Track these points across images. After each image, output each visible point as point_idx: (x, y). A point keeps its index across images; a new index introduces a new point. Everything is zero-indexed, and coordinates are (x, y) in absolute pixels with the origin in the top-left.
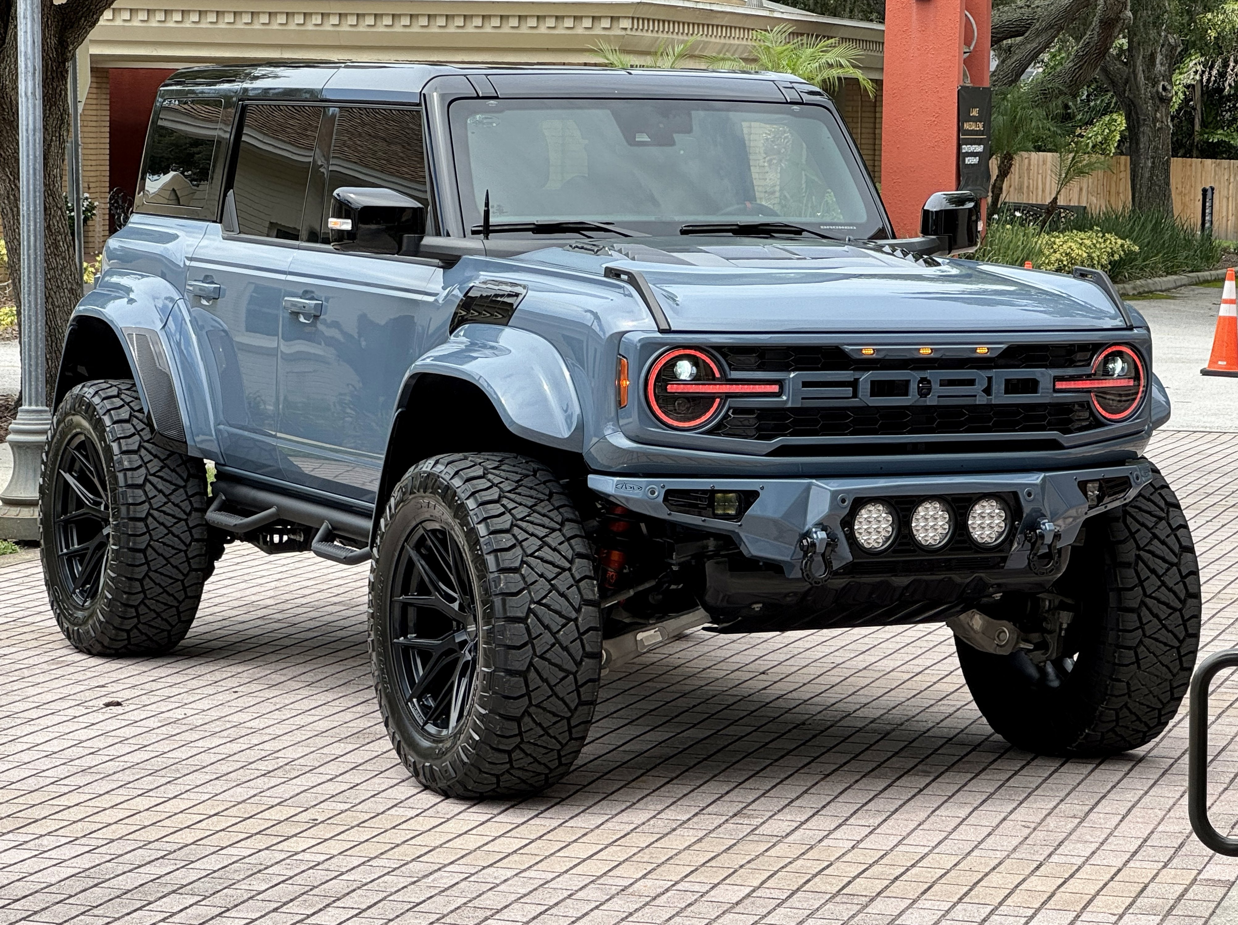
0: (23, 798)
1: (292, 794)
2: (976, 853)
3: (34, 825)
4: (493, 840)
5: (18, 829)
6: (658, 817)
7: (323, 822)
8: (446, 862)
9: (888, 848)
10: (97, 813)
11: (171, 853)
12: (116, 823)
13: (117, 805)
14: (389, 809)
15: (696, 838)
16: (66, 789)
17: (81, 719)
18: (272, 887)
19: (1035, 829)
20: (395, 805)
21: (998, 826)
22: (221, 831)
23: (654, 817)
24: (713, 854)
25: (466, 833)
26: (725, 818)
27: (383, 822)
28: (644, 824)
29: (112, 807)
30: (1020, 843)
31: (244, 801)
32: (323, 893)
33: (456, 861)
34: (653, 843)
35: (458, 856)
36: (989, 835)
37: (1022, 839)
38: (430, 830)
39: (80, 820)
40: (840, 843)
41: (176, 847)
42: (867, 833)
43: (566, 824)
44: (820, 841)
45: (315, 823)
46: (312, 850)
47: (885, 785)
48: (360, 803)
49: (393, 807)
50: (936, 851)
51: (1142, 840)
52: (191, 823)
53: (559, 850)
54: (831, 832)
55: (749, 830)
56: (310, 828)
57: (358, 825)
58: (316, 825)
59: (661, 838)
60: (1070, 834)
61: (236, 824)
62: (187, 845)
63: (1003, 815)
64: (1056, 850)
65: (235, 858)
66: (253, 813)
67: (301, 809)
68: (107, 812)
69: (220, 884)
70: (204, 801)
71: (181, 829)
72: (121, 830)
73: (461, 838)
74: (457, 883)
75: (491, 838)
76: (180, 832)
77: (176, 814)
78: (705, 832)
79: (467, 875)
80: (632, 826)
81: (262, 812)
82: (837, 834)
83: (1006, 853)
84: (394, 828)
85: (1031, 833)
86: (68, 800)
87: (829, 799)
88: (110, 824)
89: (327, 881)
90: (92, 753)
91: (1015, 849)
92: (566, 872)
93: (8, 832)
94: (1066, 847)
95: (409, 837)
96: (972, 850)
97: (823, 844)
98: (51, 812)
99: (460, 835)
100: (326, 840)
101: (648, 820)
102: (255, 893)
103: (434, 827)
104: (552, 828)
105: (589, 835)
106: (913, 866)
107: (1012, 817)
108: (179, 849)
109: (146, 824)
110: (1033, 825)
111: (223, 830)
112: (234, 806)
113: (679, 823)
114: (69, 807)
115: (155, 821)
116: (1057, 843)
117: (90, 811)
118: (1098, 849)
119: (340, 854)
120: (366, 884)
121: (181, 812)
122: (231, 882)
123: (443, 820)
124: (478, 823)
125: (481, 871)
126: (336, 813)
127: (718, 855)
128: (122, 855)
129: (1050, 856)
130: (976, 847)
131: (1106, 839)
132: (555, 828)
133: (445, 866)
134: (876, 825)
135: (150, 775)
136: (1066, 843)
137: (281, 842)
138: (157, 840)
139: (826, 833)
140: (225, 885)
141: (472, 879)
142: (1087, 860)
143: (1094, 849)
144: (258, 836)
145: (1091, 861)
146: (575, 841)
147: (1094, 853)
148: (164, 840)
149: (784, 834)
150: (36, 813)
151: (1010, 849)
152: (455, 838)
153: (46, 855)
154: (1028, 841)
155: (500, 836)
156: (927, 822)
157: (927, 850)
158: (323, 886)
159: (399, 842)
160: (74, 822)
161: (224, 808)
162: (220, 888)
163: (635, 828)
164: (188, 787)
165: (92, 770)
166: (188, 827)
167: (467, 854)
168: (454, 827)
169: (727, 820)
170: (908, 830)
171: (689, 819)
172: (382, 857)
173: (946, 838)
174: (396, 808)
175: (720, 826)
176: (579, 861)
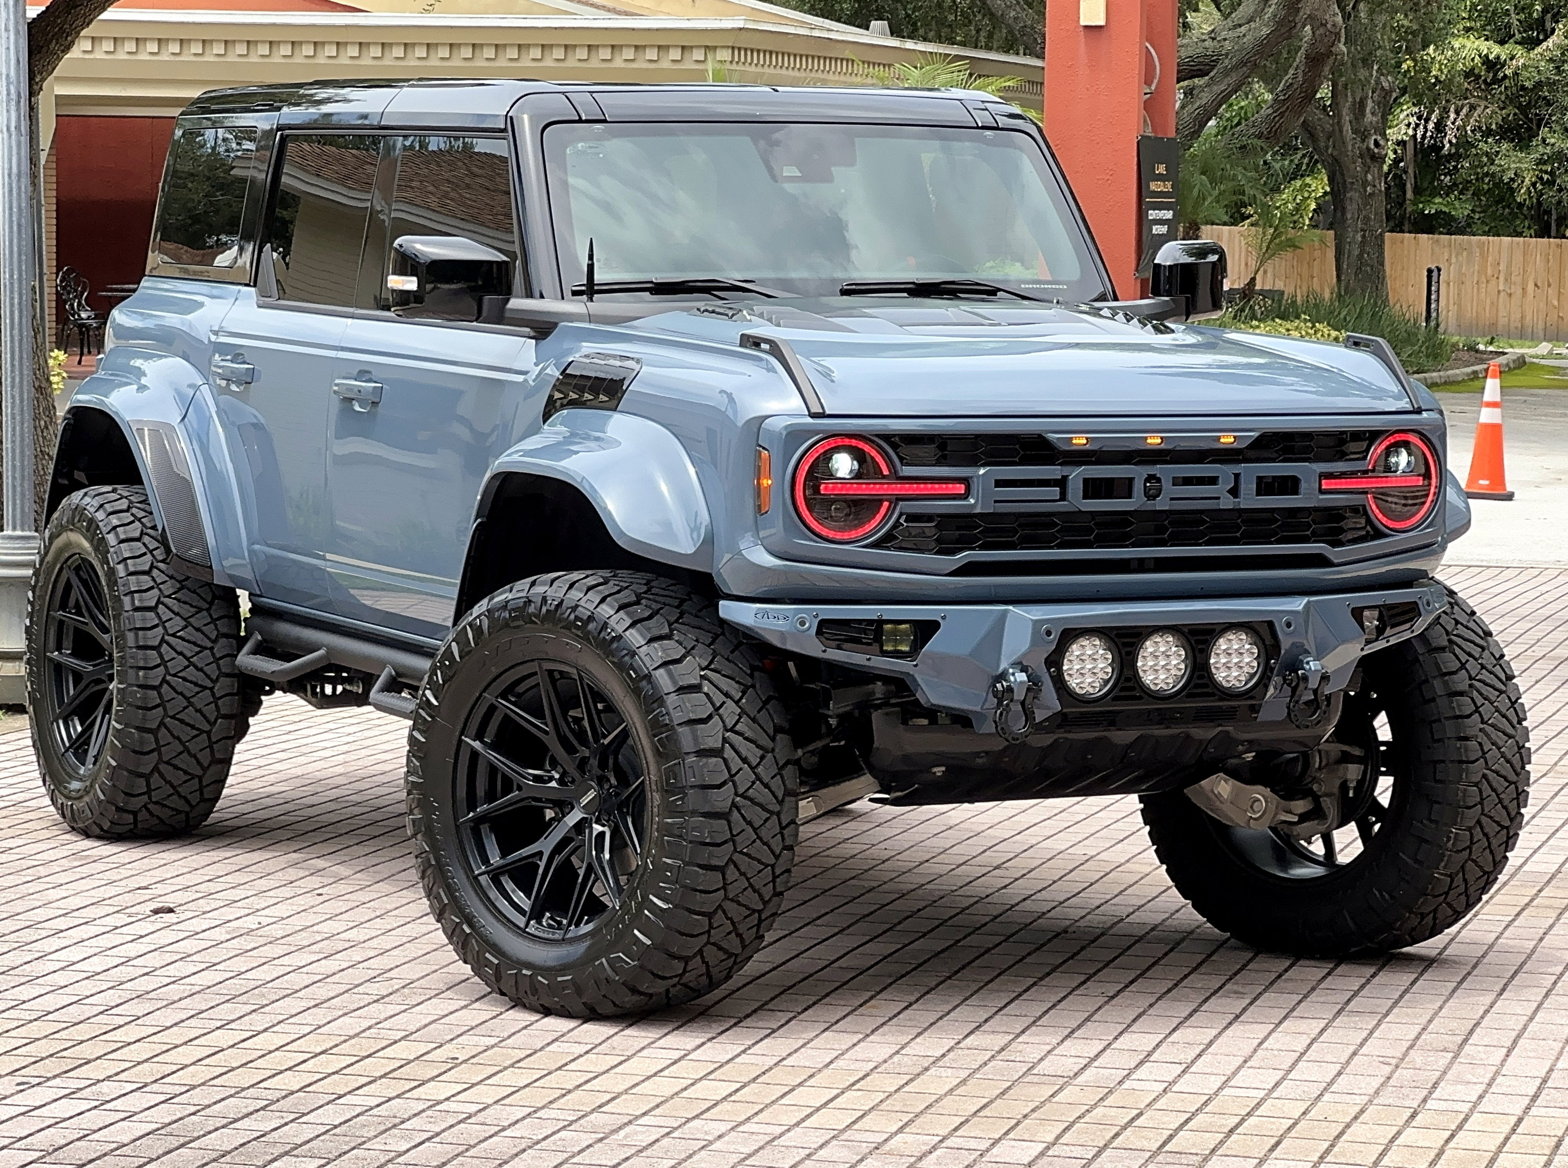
0: (66, 1032)
1: (418, 1026)
2: (1327, 1097)
3: (86, 1066)
4: (692, 1084)
5: (66, 1072)
6: (903, 1052)
7: (465, 1061)
8: (638, 1113)
9: (1212, 1092)
10: (167, 1051)
11: (273, 1103)
12: (193, 1064)
13: (191, 1041)
14: (548, 1044)
15: (958, 1080)
17: (124, 930)
18: (415, 1146)
19: (1397, 1067)
20: (556, 1040)
21: (1348, 1062)
22: (334, 1073)
23: (897, 1052)
24: (985, 1101)
25: (655, 1074)
26: (990, 1054)
27: (543, 1061)
28: (885, 1061)
29: (186, 1043)
30: (1382, 1085)
31: (357, 1035)
32: (483, 1155)
34: (903, 1086)
35: (652, 1105)
36: (1339, 1074)
37: (1383, 1079)
38: (607, 1071)
39: (146, 1061)
40: (1147, 1086)
41: (279, 1094)
42: (1179, 1072)
43: (785, 1063)
44: (1120, 1083)
45: (455, 1063)
46: (459, 1098)
48: (509, 1037)
49: (553, 1041)
50: (1275, 1095)
51: (1540, 1080)
52: (292, 1064)
54: (1131, 1071)
55: (1025, 1070)
56: (450, 1070)
57: (512, 1066)
58: (456, 1066)
59: (911, 1080)
60: (1445, 1073)
61: (352, 1064)
62: (292, 1093)
63: (1352, 1049)
64: (1430, 1093)
65: (359, 1110)
66: (372, 1051)
67: (434, 1045)
68: (180, 1049)
69: (346, 1143)
70: (304, 1036)
71: (281, 1072)
72: (200, 1073)
73: (651, 1081)
74: (657, 1140)
75: (690, 1082)
76: (281, 1076)
77: (270, 1052)
78: (968, 1072)
79: (668, 1130)
80: (871, 1065)
81: (383, 1049)
82: (1140, 1073)
83: (1367, 1098)
84: (560, 1068)
85: (1393, 1072)
86: (126, 1034)
87: (1121, 1028)
88: (186, 1066)
89: (486, 1139)
90: (147, 974)
91: (1377, 1092)
92: (798, 1124)
93: (55, 1077)
94: (1443, 1089)
95: (582, 1080)
96: (1321, 1095)
97: (1125, 1086)
98: (106, 1051)
99: (649, 1078)
100: (473, 1085)
101: (891, 1057)
102: (393, 1154)
103: (612, 1068)
104: (767, 1067)
105: (818, 1077)
106: (1249, 1114)
107: (1364, 1050)
108: (284, 1097)
109: (234, 1065)
110: (1394, 1062)
111: (338, 1072)
112: (345, 1041)
113: (931, 1060)
114: (129, 1044)
115: (244, 1061)
116: (1430, 1085)
117: (159, 1049)
118: (1485, 1092)
119: (496, 1102)
120: (538, 1143)
121: (277, 1049)
122: (360, 1141)
123: (623, 1058)
124: (670, 1062)
125: (685, 1123)
126: (480, 1049)
127: (991, 1102)
128: (209, 1106)
129: (1425, 1101)
130: (1325, 1089)
131: (1493, 1079)
132: (771, 1069)
133: (637, 1118)
134: (1189, 1061)
135: (228, 1001)
136: (1442, 1084)
137: (415, 1087)
138: (252, 1086)
139: (1126, 1072)
140: (353, 1145)
141: (675, 1134)
142: (1474, 1107)
143: (1480, 1092)
144: (383, 1080)
145: (1481, 1108)
146: (800, 1084)
147: (1481, 1097)
148: (261, 1085)
149: (1072, 1074)
150: (87, 1051)
151: (1371, 1092)
152: (643, 1081)
153: (108, 1106)
154: (1392, 1082)
155: (701, 1079)
156: (1255, 1058)
157: (1262, 1094)
158: (482, 1145)
159: (571, 1087)
160: (139, 1063)
161: (332, 1044)
162: (347, 1148)
163: (876, 1068)
164: (281, 1018)
165: (150, 996)
166: (290, 1069)
167: (662, 1103)
168: (639, 1066)
169: (993, 1056)
170: (1233, 1068)
171: (944, 1055)
172: (552, 1106)
173: (1283, 1078)
174: (557, 1043)
175: (985, 1064)
176: (809, 1110)
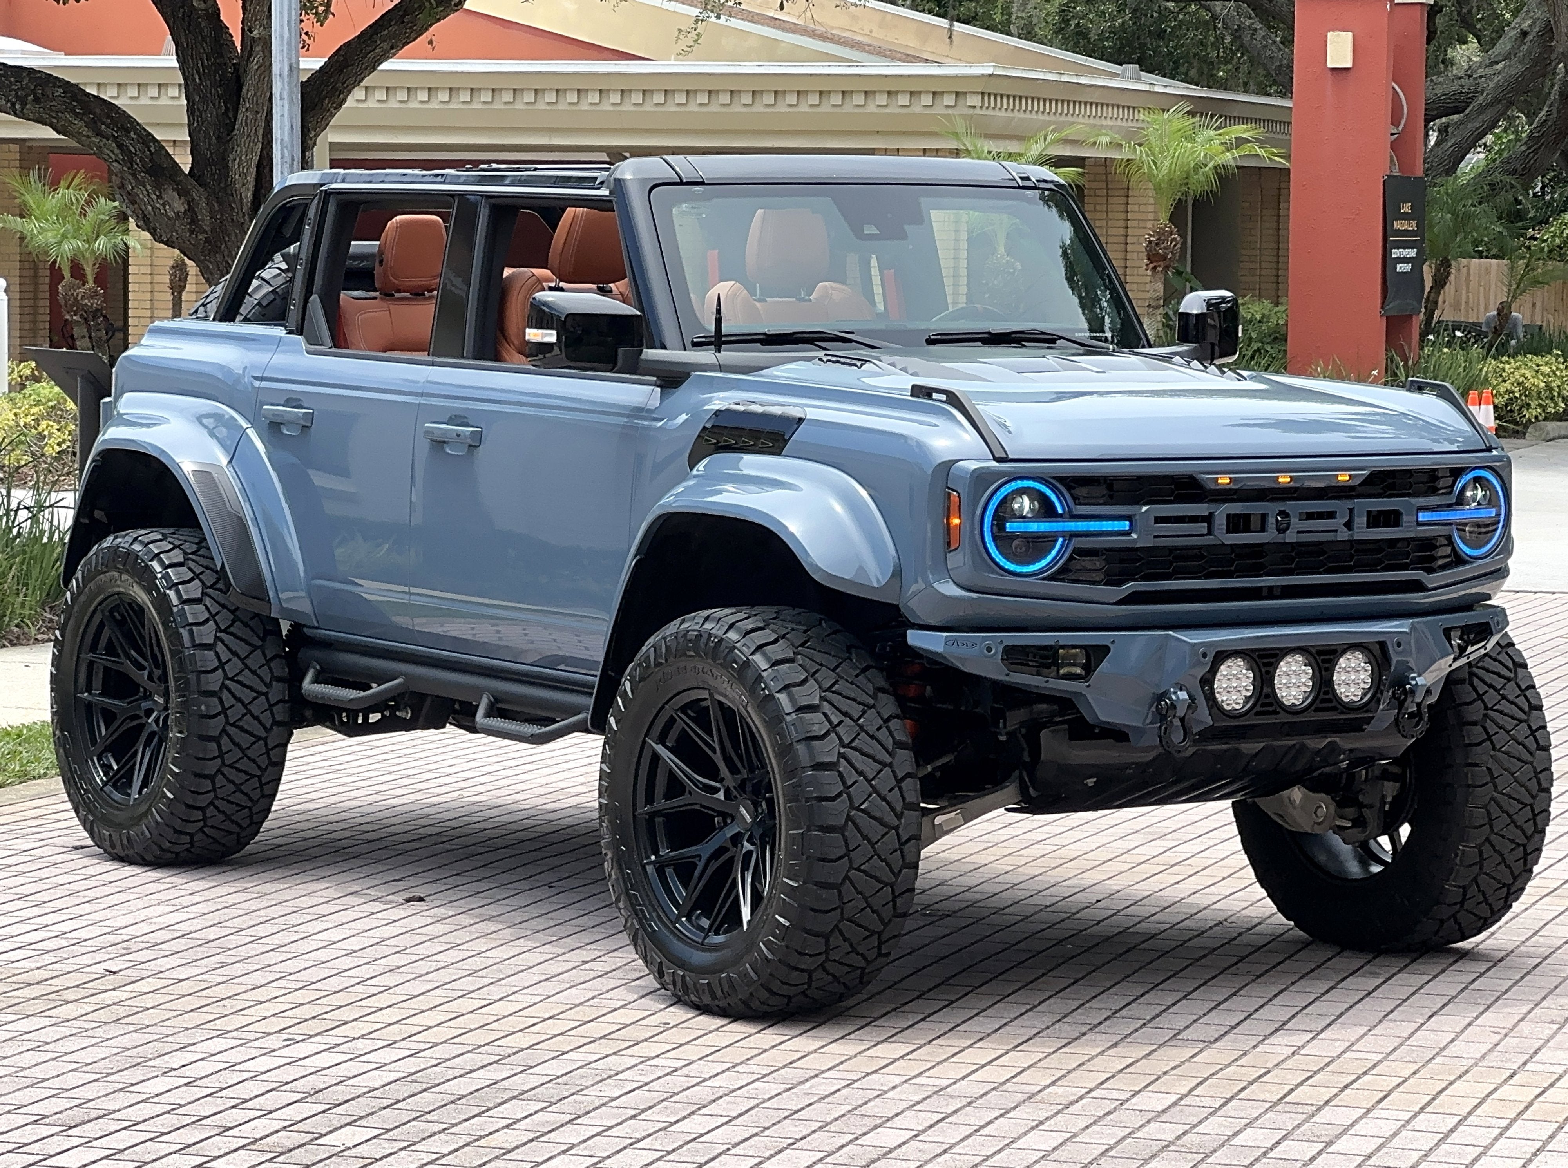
4: (875, 1046)
5: (326, 1031)
6: (1065, 1020)
7: (676, 1026)
10: (413, 1015)
11: (504, 1057)
12: (437, 1025)
13: (436, 1006)
15: (1111, 1043)
16: (375, 990)
18: (627, 1093)
22: (559, 1035)
23: (1060, 1021)
24: (1133, 1060)
28: (1048, 1028)
29: (431, 1009)
31: (582, 1004)
32: (686, 1100)
33: (834, 1067)
34: (1062, 1048)
35: (837, 1062)
39: (396, 1023)
41: (510, 1051)
43: (959, 1029)
45: (667, 1027)
46: (667, 1055)
47: (1327, 988)
52: (524, 1026)
53: (953, 1056)
55: (1172, 1035)
56: (662, 1032)
59: (1071, 1043)
61: (576, 1027)
62: (522, 1050)
65: (579, 1064)
66: (594, 1016)
67: (649, 1013)
68: (426, 1013)
69: (567, 1090)
70: (535, 1003)
71: (513, 1033)
72: (443, 1033)
73: (839, 1042)
74: (839, 1090)
75: (873, 1044)
76: (513, 1037)
77: (505, 1017)
78: (1120, 1037)
79: (849, 1082)
80: (1036, 1031)
81: (604, 1015)
86: (379, 1001)
88: (431, 1027)
89: (689, 1088)
90: (398, 952)
92: (963, 1078)
93: (316, 1035)
98: (361, 1014)
99: (837, 1040)
100: (681, 1045)
101: (1054, 1024)
102: (607, 1099)
104: (942, 1032)
105: (986, 1040)
108: (514, 1054)
109: (473, 1027)
111: (562, 1034)
112: (571, 1009)
113: (1090, 1027)
114: (382, 1009)
115: (481, 1023)
117: (407, 1013)
119: (700, 1059)
120: (733, 1091)
121: (512, 1014)
122: (578, 1088)
125: (864, 1077)
127: (1137, 1061)
128: (449, 1060)
132: (946, 1033)
133: (823, 1071)
135: (469, 975)
137: (630, 1047)
138: (488, 1044)
140: (572, 1091)
141: (855, 1085)
144: (603, 1040)
146: (970, 1046)
148: (496, 1043)
150: (345, 1014)
153: (362, 1059)
158: (685, 1093)
159: (767, 1047)
160: (390, 1025)
161: (560, 1010)
162: (567, 1093)
163: (1039, 1033)
164: (516, 989)
165: (401, 970)
166: (521, 1031)
167: (846, 1060)
169: (1144, 1024)
171: (1100, 1023)
172: (749, 1061)
175: (1137, 1029)
176: (975, 1067)
